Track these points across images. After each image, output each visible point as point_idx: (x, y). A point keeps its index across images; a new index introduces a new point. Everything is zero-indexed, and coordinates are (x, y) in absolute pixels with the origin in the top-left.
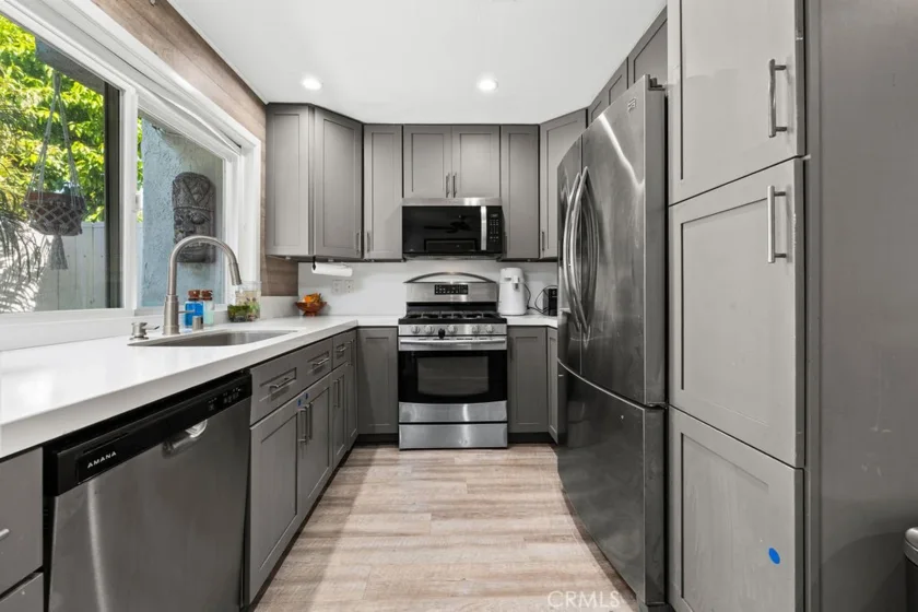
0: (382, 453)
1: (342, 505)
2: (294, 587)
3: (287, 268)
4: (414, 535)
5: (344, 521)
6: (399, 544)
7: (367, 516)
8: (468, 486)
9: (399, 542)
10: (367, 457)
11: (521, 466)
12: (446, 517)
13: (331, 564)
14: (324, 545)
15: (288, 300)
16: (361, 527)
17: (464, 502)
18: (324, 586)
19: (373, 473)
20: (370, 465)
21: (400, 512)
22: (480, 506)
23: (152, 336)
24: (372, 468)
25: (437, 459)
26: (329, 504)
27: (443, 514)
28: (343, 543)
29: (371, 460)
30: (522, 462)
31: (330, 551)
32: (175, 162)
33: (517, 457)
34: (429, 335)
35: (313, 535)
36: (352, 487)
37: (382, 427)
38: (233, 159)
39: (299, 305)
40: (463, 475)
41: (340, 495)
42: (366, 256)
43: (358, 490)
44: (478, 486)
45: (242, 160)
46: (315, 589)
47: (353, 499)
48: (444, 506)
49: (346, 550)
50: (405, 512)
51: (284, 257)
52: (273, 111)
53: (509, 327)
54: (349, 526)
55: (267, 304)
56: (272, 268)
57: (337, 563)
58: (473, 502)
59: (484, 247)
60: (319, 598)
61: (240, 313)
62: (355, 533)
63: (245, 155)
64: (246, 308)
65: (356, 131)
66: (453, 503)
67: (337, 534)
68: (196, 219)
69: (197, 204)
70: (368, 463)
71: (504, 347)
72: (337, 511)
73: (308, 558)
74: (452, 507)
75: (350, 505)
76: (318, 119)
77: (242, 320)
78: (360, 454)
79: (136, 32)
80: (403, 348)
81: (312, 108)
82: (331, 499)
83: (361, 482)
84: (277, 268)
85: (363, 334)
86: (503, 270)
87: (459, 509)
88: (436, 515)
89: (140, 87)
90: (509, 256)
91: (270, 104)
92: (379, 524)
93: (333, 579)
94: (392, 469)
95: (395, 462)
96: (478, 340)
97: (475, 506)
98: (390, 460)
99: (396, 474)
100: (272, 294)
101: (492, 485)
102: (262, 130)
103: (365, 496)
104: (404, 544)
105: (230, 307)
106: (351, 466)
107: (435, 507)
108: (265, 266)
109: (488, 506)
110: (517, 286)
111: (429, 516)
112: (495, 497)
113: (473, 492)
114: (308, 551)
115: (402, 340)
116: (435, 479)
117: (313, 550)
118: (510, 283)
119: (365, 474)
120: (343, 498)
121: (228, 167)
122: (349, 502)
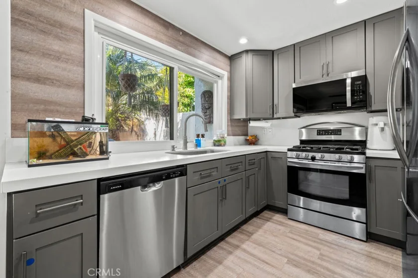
0: (278, 217)
1: (246, 235)
2: (210, 261)
3: (242, 124)
4: (273, 266)
5: (243, 243)
6: (262, 267)
7: (254, 245)
8: (321, 254)
9: (262, 266)
10: (269, 217)
11: (373, 258)
12: (296, 266)
13: (228, 259)
14: (230, 249)
15: (242, 138)
16: (249, 249)
17: (313, 262)
18: (221, 267)
19: (269, 225)
20: (268, 221)
21: (271, 250)
22: (322, 270)
23: (177, 150)
24: (269, 223)
25: (307, 231)
26: (241, 232)
27: (294, 263)
28: (238, 252)
29: (270, 219)
30: (374, 255)
31: (230, 253)
32: (203, 87)
33: (372, 251)
34: (306, 159)
35: (228, 243)
36: (255, 228)
37: (280, 204)
38: (217, 82)
39: (247, 140)
40: (320, 246)
41: (247, 230)
42: (275, 116)
43: (257, 231)
44: (329, 257)
45: (220, 82)
46: (217, 266)
47: (252, 234)
48: (297, 258)
49: (236, 256)
50: (274, 252)
51: (240, 119)
52: (232, 59)
53: (367, 158)
54: (244, 246)
55: (230, 139)
56: (233, 124)
57: (230, 260)
58: (319, 265)
59: (349, 104)
60: (216, 271)
61: (218, 143)
62: (245, 250)
63: (221, 79)
64: (219, 141)
65: (269, 55)
66: (305, 259)
67: (237, 247)
68: (207, 107)
69: (207, 101)
70: (268, 220)
71: (363, 171)
72: (242, 237)
73: (221, 252)
74: (303, 262)
75: (249, 237)
76: (250, 56)
77: (218, 146)
78: (267, 214)
79: (175, 47)
80: (289, 164)
81: (247, 51)
82: (243, 230)
83: (260, 228)
84: (236, 124)
85: (269, 155)
86: (371, 119)
87: (307, 266)
88: (290, 262)
89: (179, 65)
90: (373, 108)
91: (232, 56)
92: (257, 251)
93: (225, 266)
94: (279, 227)
95: (281, 224)
96: (340, 164)
97: (319, 268)
98: (280, 222)
99: (280, 230)
100: (233, 136)
101: (339, 262)
102: (228, 68)
103: (259, 235)
104: (264, 268)
105: (214, 140)
106: (260, 218)
107: (292, 257)
108: (230, 124)
109: (328, 273)
110: (383, 129)
111: (286, 260)
112: (338, 270)
113: (322, 260)
114: (223, 249)
115: (289, 160)
116: (299, 241)
117: (225, 249)
118: (377, 127)
119: (264, 224)
120: (248, 232)
121: (215, 85)
122: (250, 234)
